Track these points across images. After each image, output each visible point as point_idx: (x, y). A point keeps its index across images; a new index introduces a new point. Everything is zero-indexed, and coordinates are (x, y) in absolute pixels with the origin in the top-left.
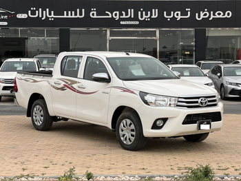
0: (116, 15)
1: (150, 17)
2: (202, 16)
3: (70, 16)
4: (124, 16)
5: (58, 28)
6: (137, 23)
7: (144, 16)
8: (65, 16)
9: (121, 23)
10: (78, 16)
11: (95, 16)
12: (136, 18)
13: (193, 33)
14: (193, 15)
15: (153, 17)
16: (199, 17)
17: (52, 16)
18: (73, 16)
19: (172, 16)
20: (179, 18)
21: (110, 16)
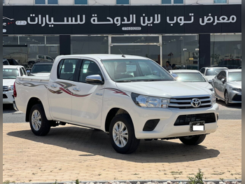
0: (117, 21)
1: (152, 23)
2: (206, 21)
3: (70, 23)
4: (126, 22)
5: (58, 35)
6: (140, 28)
7: (147, 22)
8: (65, 23)
9: (123, 29)
10: (79, 22)
11: (96, 22)
12: (138, 24)
13: (197, 39)
14: (196, 20)
15: (156, 22)
16: (203, 22)
17: (52, 22)
18: (74, 23)
19: (175, 21)
20: (182, 23)
21: (112, 22)
